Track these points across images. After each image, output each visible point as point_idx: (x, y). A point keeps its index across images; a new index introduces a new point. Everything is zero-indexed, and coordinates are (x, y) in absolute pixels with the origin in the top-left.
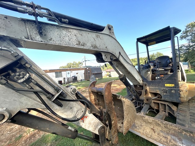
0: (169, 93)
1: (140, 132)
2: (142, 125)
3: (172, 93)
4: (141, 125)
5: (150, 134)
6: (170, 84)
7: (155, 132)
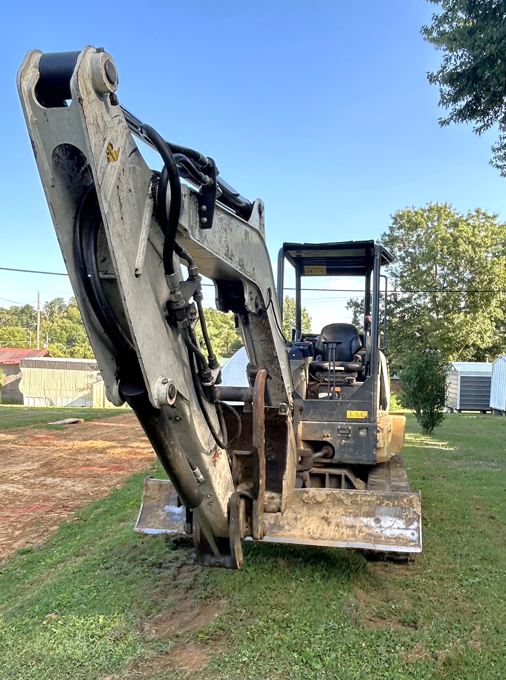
0: (354, 439)
1: (293, 536)
2: (299, 516)
3: (362, 438)
4: (296, 519)
5: (319, 531)
6: (359, 412)
7: (329, 524)
